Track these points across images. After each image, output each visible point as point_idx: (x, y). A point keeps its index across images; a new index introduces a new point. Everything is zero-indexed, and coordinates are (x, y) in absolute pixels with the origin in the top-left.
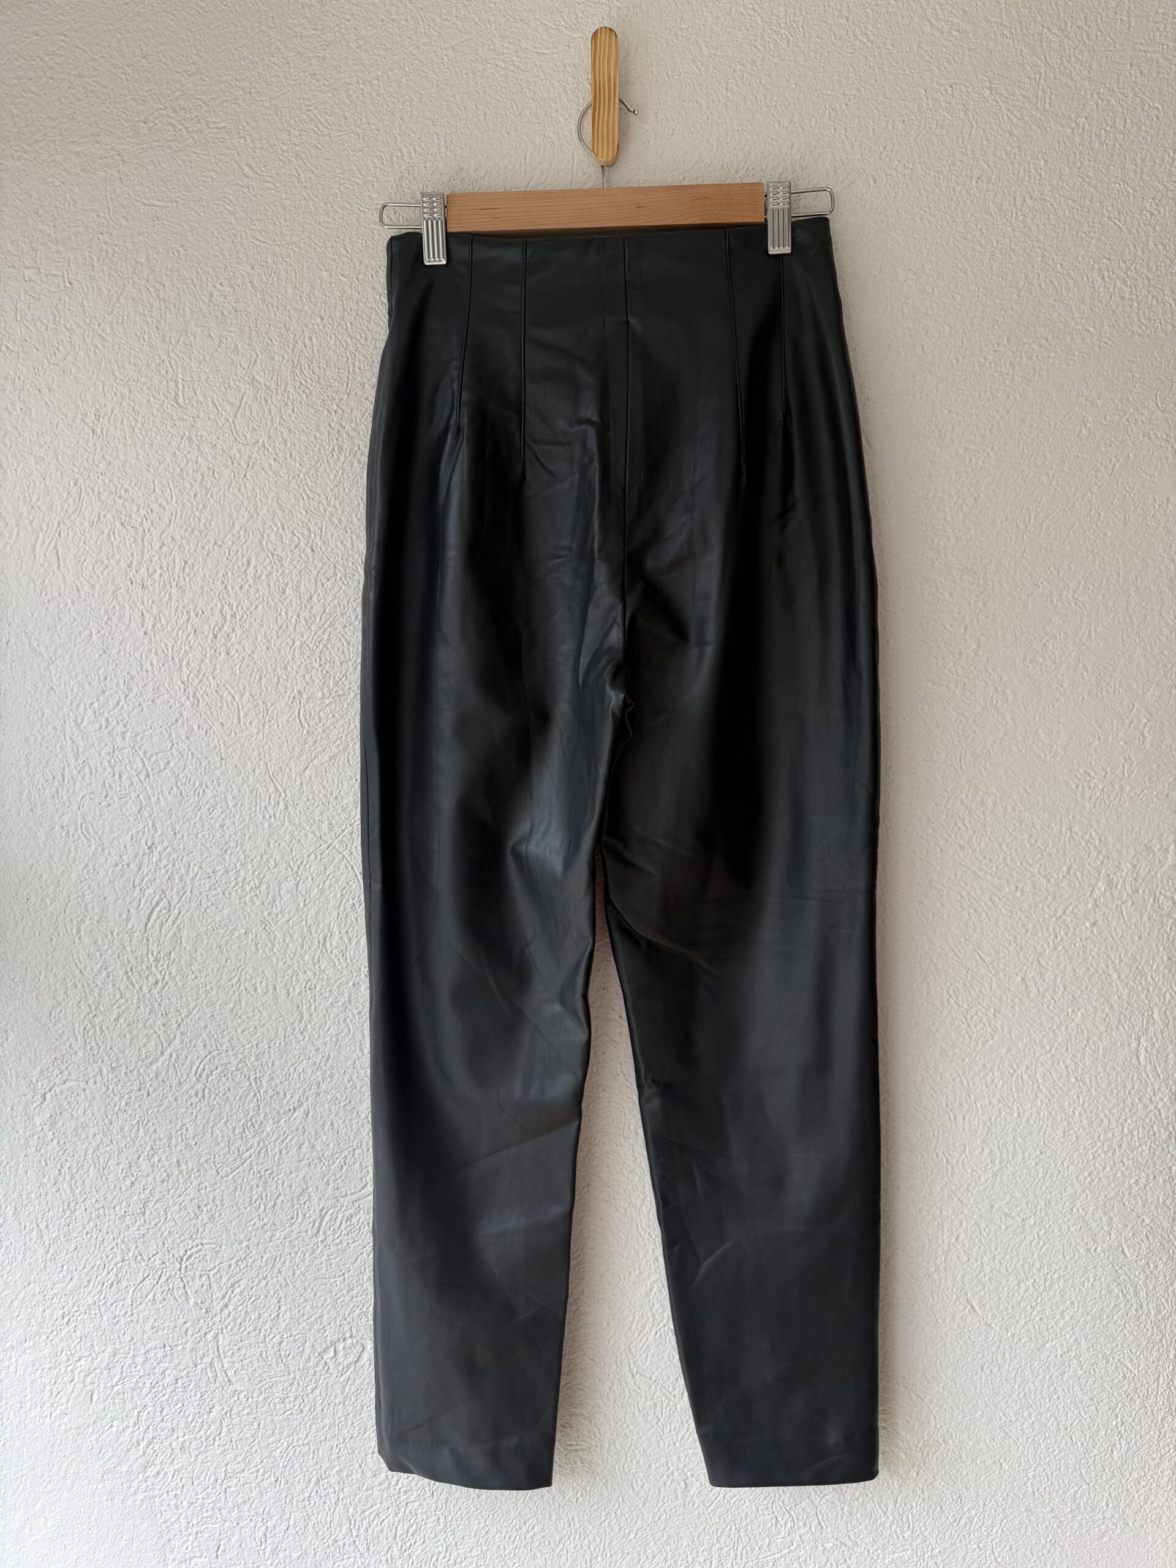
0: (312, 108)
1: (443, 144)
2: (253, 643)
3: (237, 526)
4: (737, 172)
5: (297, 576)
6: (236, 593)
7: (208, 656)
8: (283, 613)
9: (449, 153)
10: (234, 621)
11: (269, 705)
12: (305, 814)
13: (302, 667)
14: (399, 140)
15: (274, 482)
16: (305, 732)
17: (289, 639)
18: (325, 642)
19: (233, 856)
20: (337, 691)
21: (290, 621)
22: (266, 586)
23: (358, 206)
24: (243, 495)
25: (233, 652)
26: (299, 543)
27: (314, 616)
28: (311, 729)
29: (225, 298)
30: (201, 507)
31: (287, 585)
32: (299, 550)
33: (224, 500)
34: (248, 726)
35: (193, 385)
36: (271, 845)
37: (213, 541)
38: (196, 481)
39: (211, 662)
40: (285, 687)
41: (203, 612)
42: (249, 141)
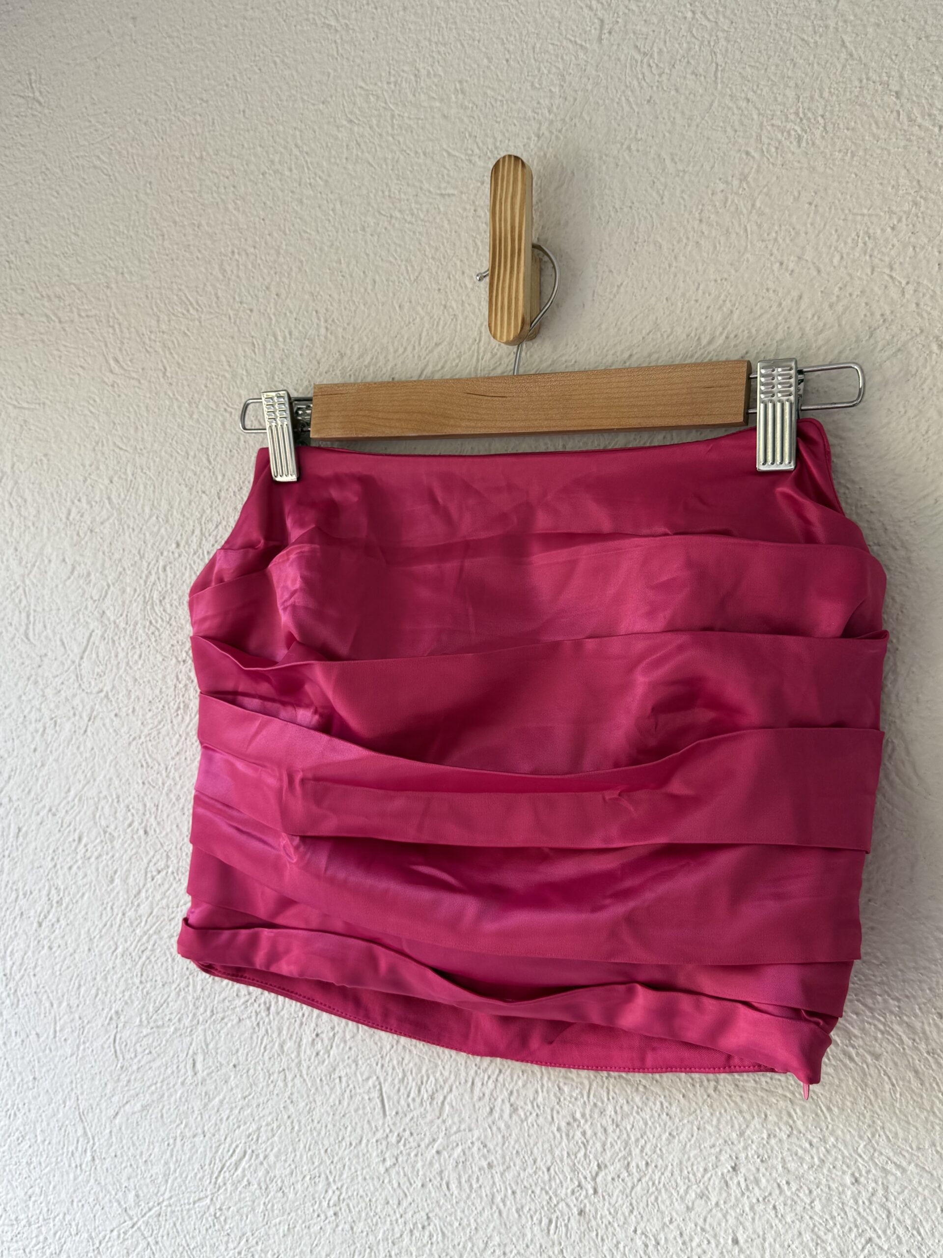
0: (183, 287)
1: (322, 323)
2: (76, 940)
3: (72, 793)
4: (710, 342)
5: (126, 862)
6: (64, 875)
7: (32, 946)
8: (109, 908)
9: (329, 335)
10: (59, 909)
11: (86, 1022)
12: (112, 1174)
13: (123, 980)
14: (274, 322)
15: (113, 742)
16: (119, 1065)
17: (111, 943)
18: (147, 953)
19: (36, 1206)
20: (155, 1021)
21: (115, 919)
22: (94, 870)
23: (225, 406)
24: (81, 754)
25: (55, 945)
26: (133, 822)
27: (140, 917)
28: (126, 1064)
29: (82, 516)
30: (39, 764)
31: (116, 872)
32: (133, 830)
33: (63, 759)
34: (63, 1043)
35: (44, 617)
36: (75, 1204)
37: (47, 808)
38: (37, 731)
39: (33, 956)
40: (103, 1003)
41: (31, 893)
42: (118, 330)
